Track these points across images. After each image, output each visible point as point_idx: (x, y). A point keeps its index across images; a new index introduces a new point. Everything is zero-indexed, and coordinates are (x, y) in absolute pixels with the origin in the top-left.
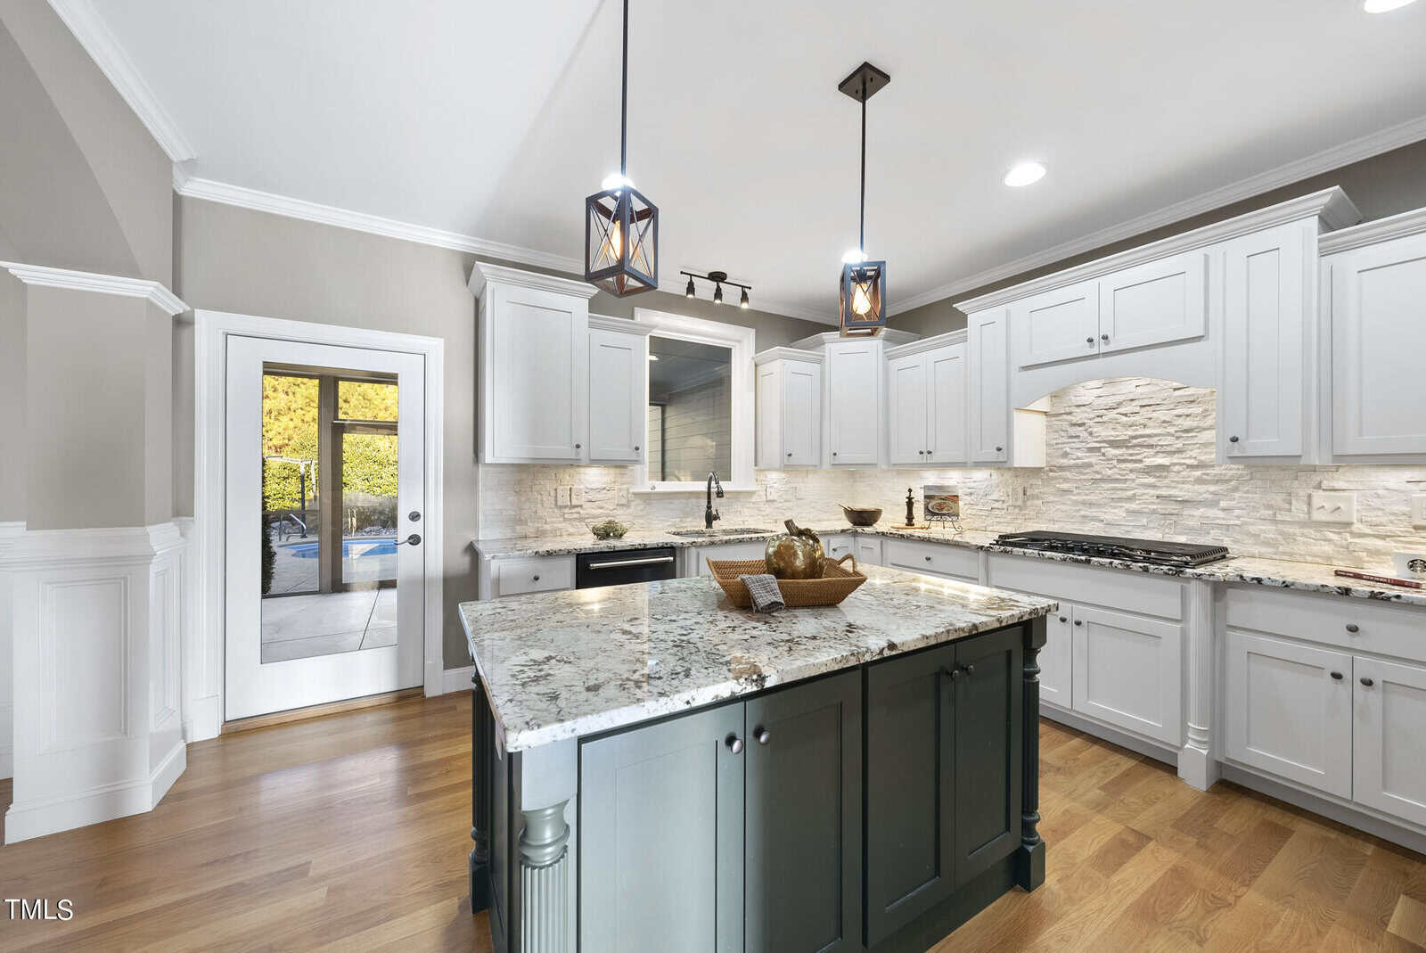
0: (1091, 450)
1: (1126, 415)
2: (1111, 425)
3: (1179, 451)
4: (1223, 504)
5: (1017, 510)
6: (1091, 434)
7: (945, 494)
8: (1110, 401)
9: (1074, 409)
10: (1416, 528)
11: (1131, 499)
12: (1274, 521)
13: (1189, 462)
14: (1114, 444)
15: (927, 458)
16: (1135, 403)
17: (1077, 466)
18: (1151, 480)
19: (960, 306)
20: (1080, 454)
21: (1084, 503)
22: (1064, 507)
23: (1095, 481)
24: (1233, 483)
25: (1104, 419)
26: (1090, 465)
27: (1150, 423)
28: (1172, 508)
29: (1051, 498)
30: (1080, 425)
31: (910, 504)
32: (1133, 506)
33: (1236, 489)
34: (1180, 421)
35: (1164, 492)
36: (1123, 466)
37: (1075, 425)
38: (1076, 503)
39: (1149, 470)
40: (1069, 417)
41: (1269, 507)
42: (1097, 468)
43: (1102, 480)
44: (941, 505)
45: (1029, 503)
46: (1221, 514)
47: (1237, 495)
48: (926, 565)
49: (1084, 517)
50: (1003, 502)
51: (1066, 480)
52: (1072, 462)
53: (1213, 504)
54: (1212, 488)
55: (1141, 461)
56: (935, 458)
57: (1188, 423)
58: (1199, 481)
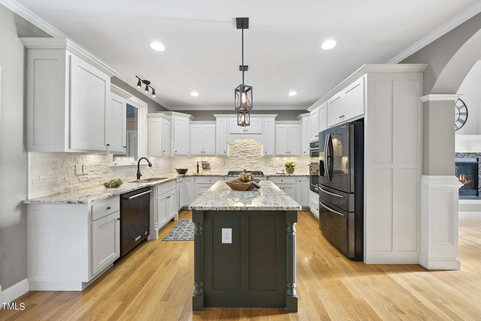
0: (238, 153)
1: (244, 146)
2: (242, 148)
3: (253, 154)
4: (259, 163)
5: (223, 167)
6: (238, 149)
7: (207, 163)
8: (242, 143)
9: (235, 144)
10: (280, 166)
11: (246, 163)
12: (265, 166)
13: (254, 156)
14: (242, 152)
15: (203, 154)
16: (246, 144)
17: (236, 156)
18: (249, 159)
19: (215, 115)
20: (236, 154)
21: (237, 164)
22: (233, 165)
23: (239, 160)
24: (260, 160)
25: (241, 147)
26: (238, 156)
27: (248, 148)
28: (252, 164)
29: (230, 164)
30: (236, 147)
31: (198, 166)
32: (246, 165)
33: (261, 161)
34: (253, 148)
35: (251, 161)
36: (244, 156)
37: (235, 147)
38: (235, 164)
39: (248, 157)
40: (234, 146)
41: (265, 164)
42: (239, 157)
43: (240, 159)
44: (206, 166)
45: (225, 165)
46: (259, 165)
47: (261, 162)
48: (210, 182)
49: (237, 167)
50: (219, 165)
51: (233, 159)
52: (234, 155)
53: (258, 164)
54: (258, 161)
55: (247, 155)
56: (206, 154)
57: (254, 149)
58: (256, 159)
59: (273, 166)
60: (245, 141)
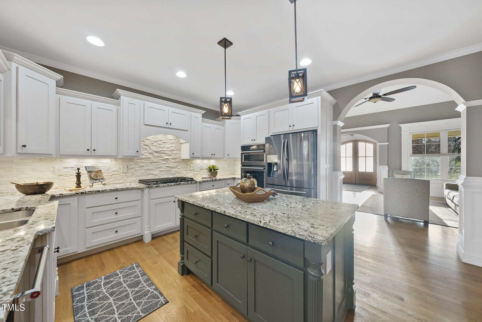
0: (150, 153)
1: (159, 144)
2: (156, 147)
3: (171, 155)
4: (178, 167)
5: (124, 174)
6: (150, 148)
7: (96, 170)
8: (156, 140)
9: (145, 140)
10: (201, 169)
11: (160, 168)
12: (185, 170)
13: (172, 158)
14: (156, 152)
16: (161, 141)
17: (146, 158)
18: (165, 162)
19: (119, 92)
20: (147, 155)
21: (148, 169)
22: (142, 172)
23: (151, 163)
24: (180, 163)
25: (154, 144)
26: (150, 158)
27: (165, 147)
28: (169, 169)
29: (137, 169)
30: (147, 145)
31: (78, 176)
32: (161, 169)
33: (180, 164)
34: (171, 148)
35: (167, 165)
36: (158, 158)
37: (145, 145)
38: (145, 170)
39: (165, 160)
40: (144, 142)
41: (185, 167)
42: (152, 159)
43: (153, 162)
44: (96, 175)
45: (129, 171)
46: (178, 170)
47: (180, 165)
48: (114, 202)
49: (147, 174)
50: (118, 171)
51: (143, 163)
52: (144, 157)
53: (176, 167)
54: (176, 164)
55: (162, 157)
57: (172, 149)
58: (174, 162)
59: (194, 170)
60: (160, 137)
